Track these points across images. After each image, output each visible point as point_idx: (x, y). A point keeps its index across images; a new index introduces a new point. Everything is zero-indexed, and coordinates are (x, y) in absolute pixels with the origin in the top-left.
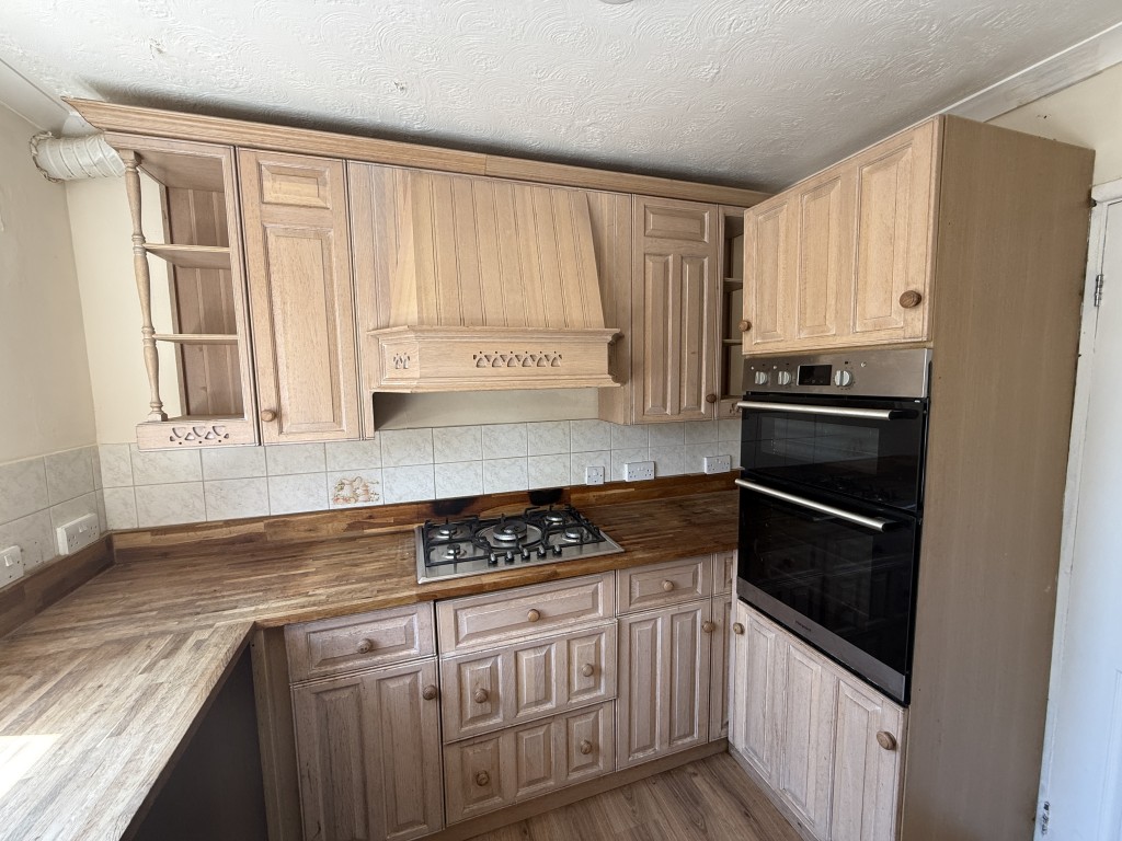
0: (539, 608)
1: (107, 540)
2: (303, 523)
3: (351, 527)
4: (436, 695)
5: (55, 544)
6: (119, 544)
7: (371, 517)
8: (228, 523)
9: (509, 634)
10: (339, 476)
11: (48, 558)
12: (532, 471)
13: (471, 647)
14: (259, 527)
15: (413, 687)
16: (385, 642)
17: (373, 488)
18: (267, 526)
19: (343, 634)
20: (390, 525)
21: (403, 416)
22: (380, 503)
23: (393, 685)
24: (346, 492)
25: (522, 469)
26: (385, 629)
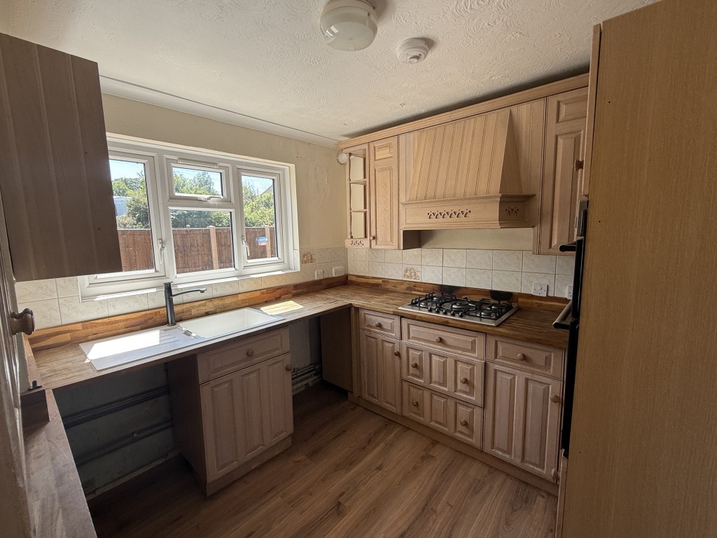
0: (443, 338)
1: (347, 276)
2: (393, 283)
3: (408, 289)
4: (398, 354)
5: (332, 273)
6: (349, 278)
7: (415, 286)
8: (373, 278)
9: (429, 344)
10: (406, 266)
11: (330, 276)
12: (495, 279)
13: (412, 342)
14: (380, 281)
15: (393, 348)
16: (385, 327)
17: (419, 274)
18: (383, 281)
19: (374, 318)
20: (421, 291)
21: (431, 242)
22: (420, 281)
23: (387, 344)
24: (408, 274)
25: (488, 277)
26: (386, 322)
